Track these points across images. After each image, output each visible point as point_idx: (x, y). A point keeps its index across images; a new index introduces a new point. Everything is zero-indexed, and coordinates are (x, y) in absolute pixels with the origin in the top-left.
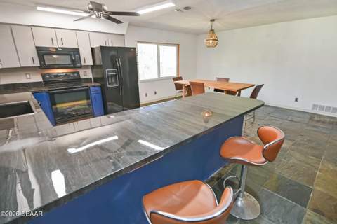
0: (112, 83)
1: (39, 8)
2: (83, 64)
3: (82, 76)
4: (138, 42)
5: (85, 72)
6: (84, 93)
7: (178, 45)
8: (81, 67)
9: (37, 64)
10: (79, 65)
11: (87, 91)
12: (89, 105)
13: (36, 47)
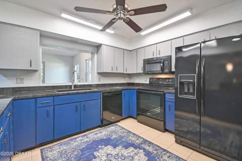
13: (144, 60)
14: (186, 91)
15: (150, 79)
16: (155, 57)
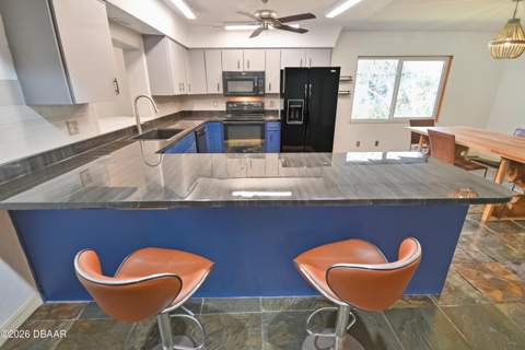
0: (295, 119)
1: (228, 28)
2: (267, 91)
3: (268, 107)
4: (360, 57)
5: (272, 102)
6: (259, 128)
7: (451, 57)
8: (264, 95)
9: (221, 92)
10: (261, 93)
11: (263, 126)
12: (262, 144)
13: (224, 73)
14: (292, 116)
15: (228, 103)
16: (241, 70)
